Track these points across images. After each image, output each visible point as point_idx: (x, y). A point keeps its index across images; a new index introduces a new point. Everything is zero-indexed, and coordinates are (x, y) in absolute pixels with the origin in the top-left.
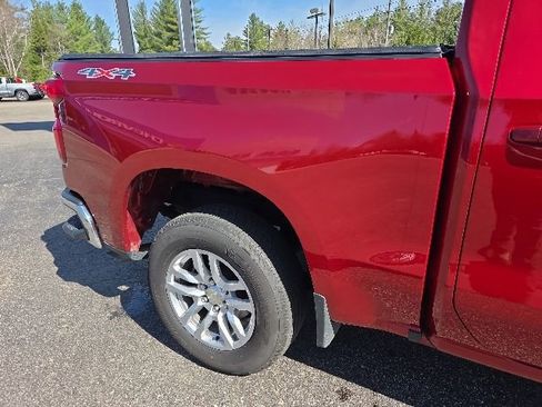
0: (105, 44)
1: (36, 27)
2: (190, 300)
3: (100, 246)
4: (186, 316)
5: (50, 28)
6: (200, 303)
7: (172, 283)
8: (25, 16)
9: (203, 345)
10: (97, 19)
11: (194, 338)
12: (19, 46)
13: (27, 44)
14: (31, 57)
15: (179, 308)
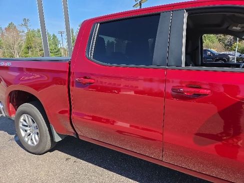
0: (56, 45)
1: (28, 39)
2: (26, 131)
3: (5, 116)
4: (25, 136)
5: (34, 39)
6: (29, 132)
7: (21, 126)
8: (24, 34)
9: (29, 145)
10: (54, 35)
11: (27, 143)
12: (20, 47)
13: (24, 46)
14: (25, 50)
15: (23, 134)
